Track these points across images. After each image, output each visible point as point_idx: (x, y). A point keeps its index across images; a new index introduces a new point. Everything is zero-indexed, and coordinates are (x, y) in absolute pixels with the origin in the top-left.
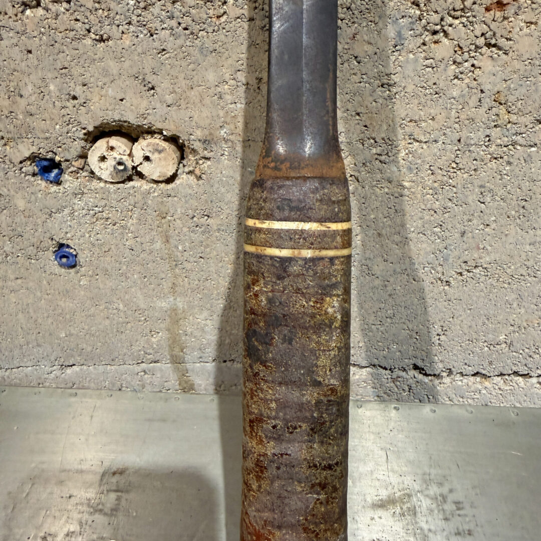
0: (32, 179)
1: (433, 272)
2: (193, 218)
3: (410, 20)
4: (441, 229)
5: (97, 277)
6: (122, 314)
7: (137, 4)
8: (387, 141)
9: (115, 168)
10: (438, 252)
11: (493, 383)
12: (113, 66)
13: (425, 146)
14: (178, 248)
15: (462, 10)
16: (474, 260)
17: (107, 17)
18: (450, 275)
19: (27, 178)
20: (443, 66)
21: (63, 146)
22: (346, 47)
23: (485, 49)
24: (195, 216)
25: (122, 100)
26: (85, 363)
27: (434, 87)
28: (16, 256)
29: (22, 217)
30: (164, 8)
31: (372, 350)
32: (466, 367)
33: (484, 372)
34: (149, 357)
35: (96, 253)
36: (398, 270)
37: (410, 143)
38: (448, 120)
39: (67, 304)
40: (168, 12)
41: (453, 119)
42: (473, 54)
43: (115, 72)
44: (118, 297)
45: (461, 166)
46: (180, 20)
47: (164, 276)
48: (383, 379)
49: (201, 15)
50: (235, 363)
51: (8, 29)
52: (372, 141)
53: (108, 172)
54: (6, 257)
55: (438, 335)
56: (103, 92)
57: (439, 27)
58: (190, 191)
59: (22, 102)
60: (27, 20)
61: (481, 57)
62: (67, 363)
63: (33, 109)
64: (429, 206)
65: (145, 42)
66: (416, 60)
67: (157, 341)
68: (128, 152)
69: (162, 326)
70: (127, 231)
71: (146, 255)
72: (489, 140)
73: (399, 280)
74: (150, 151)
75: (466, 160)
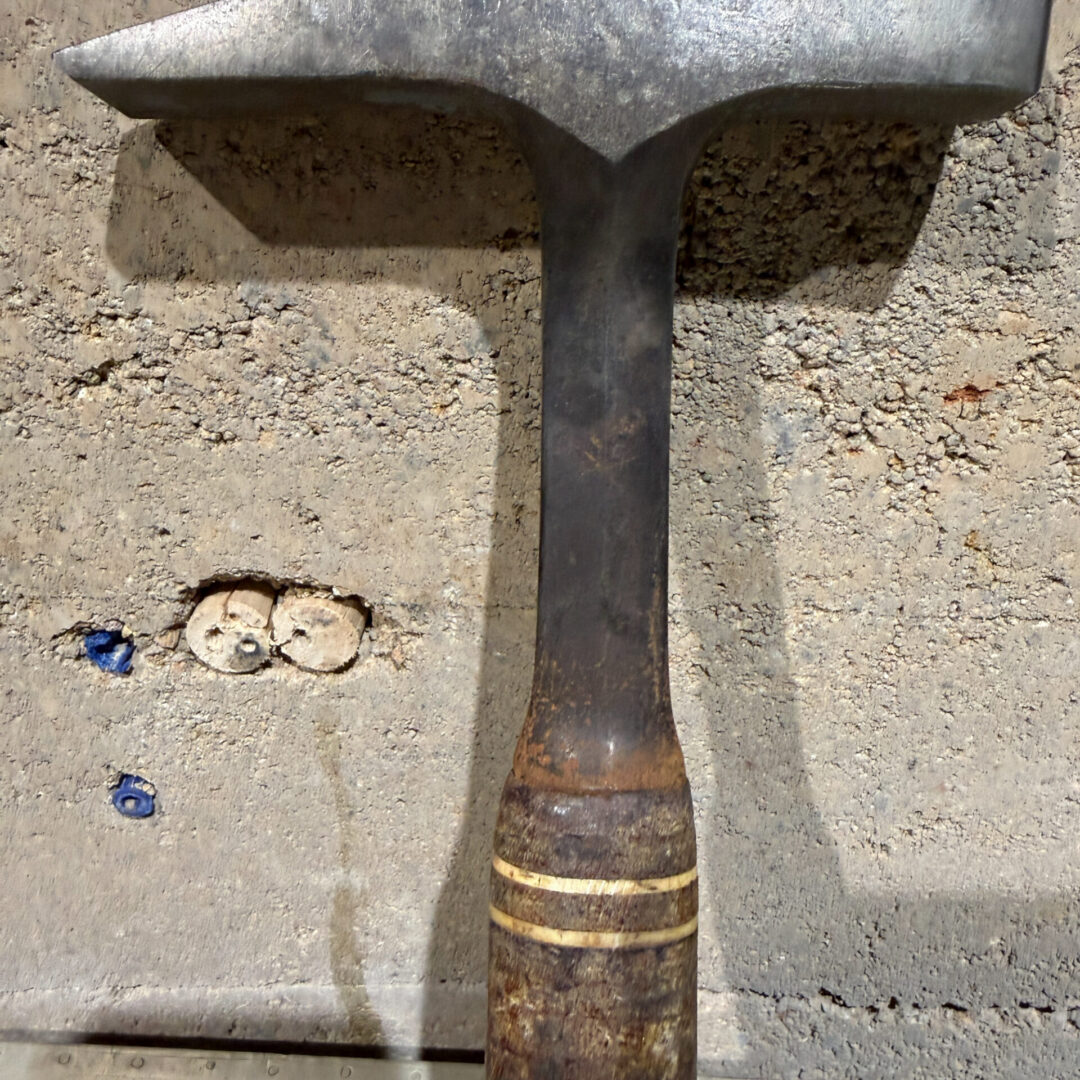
0: (76, 665)
1: (855, 828)
2: (386, 733)
3: (804, 415)
4: (869, 755)
5: (195, 833)
6: (240, 898)
7: (290, 384)
8: (763, 609)
9: (237, 649)
10: (864, 795)
11: (980, 1022)
12: (242, 485)
13: (835, 619)
14: (355, 784)
15: (903, 399)
16: (934, 808)
17: (234, 404)
18: (889, 833)
19: (65, 663)
20: (867, 489)
21: (139, 612)
22: (684, 457)
23: (945, 462)
24: (389, 730)
25: (256, 538)
26: (163, 982)
27: (851, 522)
28: (34, 796)
29: (52, 730)
30: (340, 391)
31: (737, 964)
32: (925, 994)
33: (960, 1003)
34: (291, 972)
35: (193, 792)
36: (788, 825)
37: (806, 614)
38: (878, 576)
39: (131, 880)
40: (349, 397)
41: (887, 575)
42: (923, 470)
43: (244, 492)
44: (233, 867)
45: (904, 651)
46: (372, 412)
47: (325, 832)
48: (761, 1014)
49: (411, 404)
50: (464, 984)
51: (43, 421)
52: (734, 609)
53: (224, 656)
54: (16, 796)
55: (868, 937)
56: (220, 525)
57: (857, 427)
58: (382, 689)
59: (64, 540)
60: (81, 408)
61: (938, 474)
62: (125, 983)
63: (81, 550)
64: (844, 717)
65: (302, 446)
66: (816, 480)
67: (309, 946)
68: (264, 622)
69: (319, 918)
70: (256, 755)
71: (292, 795)
72: (958, 609)
73: (788, 842)
74: (307, 622)
75: (915, 642)
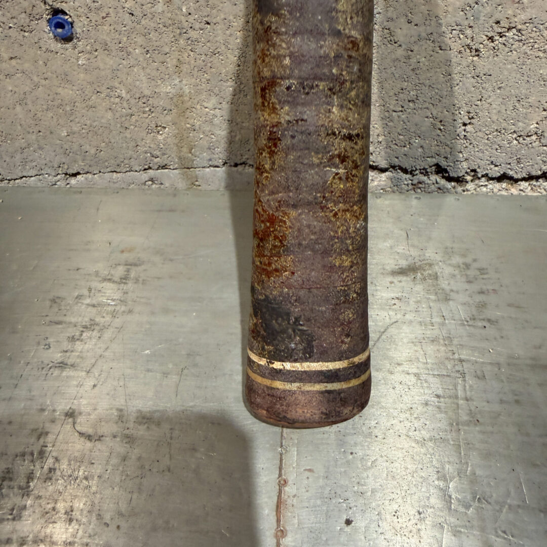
1: (462, 36)
5: (96, 53)
6: (125, 105)
10: (468, 8)
11: (521, 190)
14: (182, 10)
16: (507, 18)
18: (481, 40)
26: (90, 169)
28: (7, 27)
31: (392, 146)
32: (492, 166)
33: (511, 173)
34: (156, 160)
35: (93, 21)
36: (424, 35)
39: (67, 92)
44: (119, 80)
47: (167, 50)
48: (403, 186)
50: (247, 167)
55: (465, 125)
62: (71, 171)
67: (164, 140)
69: (169, 118)
71: (147, 21)
73: (423, 48)
